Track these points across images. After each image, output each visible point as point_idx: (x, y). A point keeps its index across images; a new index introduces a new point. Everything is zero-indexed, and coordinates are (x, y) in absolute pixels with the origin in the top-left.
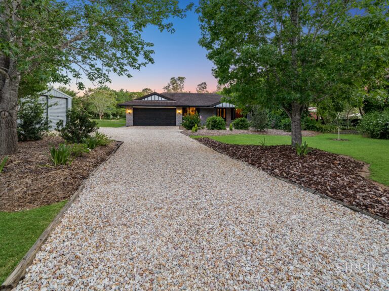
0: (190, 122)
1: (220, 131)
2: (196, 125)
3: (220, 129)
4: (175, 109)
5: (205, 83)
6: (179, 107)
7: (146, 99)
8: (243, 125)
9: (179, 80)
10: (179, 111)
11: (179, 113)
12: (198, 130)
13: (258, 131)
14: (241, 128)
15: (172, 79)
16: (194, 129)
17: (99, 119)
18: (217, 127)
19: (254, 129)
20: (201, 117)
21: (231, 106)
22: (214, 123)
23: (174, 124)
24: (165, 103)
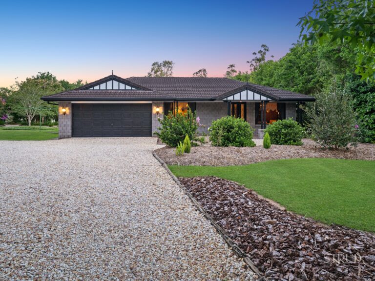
0: (175, 130)
1: (242, 149)
2: (187, 137)
3: (242, 144)
4: (150, 106)
5: (204, 71)
6: (157, 101)
7: (97, 88)
8: (290, 134)
9: (164, 65)
10: (158, 110)
11: (158, 113)
12: (193, 149)
13: (331, 149)
14: (285, 142)
15: (154, 64)
16: (182, 147)
17: (28, 125)
18: (234, 140)
19: (320, 144)
20: (198, 119)
21: (257, 97)
22: (228, 131)
23: (149, 134)
24: (130, 94)
